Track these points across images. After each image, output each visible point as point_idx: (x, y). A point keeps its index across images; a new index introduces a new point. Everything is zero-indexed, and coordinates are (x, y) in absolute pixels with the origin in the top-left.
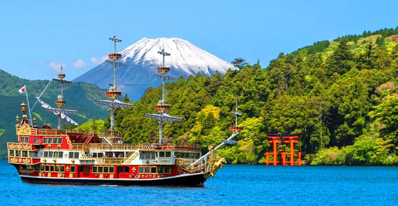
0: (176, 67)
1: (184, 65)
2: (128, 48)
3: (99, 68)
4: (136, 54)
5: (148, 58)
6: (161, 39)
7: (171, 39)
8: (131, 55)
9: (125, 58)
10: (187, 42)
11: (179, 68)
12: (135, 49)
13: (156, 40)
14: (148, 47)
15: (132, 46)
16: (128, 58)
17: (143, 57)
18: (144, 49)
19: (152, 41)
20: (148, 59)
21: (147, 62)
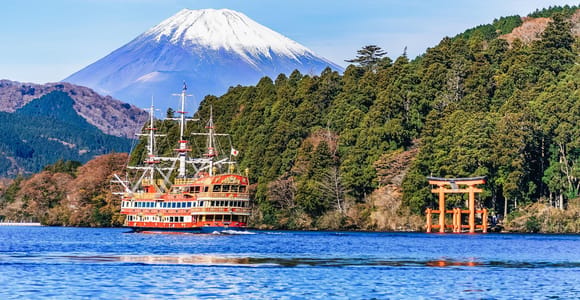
0: (227, 49)
1: (237, 45)
2: (164, 23)
3: (124, 50)
4: (174, 31)
5: (189, 35)
6: (207, 10)
7: (220, 12)
8: (167, 32)
9: (159, 37)
10: (241, 15)
11: (231, 50)
12: (172, 24)
13: (200, 13)
14: (190, 21)
15: (168, 21)
16: (164, 36)
17: (183, 35)
18: (186, 23)
19: (195, 13)
20: (190, 38)
21: (188, 41)
